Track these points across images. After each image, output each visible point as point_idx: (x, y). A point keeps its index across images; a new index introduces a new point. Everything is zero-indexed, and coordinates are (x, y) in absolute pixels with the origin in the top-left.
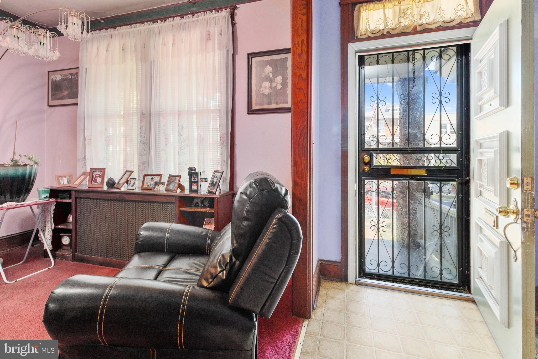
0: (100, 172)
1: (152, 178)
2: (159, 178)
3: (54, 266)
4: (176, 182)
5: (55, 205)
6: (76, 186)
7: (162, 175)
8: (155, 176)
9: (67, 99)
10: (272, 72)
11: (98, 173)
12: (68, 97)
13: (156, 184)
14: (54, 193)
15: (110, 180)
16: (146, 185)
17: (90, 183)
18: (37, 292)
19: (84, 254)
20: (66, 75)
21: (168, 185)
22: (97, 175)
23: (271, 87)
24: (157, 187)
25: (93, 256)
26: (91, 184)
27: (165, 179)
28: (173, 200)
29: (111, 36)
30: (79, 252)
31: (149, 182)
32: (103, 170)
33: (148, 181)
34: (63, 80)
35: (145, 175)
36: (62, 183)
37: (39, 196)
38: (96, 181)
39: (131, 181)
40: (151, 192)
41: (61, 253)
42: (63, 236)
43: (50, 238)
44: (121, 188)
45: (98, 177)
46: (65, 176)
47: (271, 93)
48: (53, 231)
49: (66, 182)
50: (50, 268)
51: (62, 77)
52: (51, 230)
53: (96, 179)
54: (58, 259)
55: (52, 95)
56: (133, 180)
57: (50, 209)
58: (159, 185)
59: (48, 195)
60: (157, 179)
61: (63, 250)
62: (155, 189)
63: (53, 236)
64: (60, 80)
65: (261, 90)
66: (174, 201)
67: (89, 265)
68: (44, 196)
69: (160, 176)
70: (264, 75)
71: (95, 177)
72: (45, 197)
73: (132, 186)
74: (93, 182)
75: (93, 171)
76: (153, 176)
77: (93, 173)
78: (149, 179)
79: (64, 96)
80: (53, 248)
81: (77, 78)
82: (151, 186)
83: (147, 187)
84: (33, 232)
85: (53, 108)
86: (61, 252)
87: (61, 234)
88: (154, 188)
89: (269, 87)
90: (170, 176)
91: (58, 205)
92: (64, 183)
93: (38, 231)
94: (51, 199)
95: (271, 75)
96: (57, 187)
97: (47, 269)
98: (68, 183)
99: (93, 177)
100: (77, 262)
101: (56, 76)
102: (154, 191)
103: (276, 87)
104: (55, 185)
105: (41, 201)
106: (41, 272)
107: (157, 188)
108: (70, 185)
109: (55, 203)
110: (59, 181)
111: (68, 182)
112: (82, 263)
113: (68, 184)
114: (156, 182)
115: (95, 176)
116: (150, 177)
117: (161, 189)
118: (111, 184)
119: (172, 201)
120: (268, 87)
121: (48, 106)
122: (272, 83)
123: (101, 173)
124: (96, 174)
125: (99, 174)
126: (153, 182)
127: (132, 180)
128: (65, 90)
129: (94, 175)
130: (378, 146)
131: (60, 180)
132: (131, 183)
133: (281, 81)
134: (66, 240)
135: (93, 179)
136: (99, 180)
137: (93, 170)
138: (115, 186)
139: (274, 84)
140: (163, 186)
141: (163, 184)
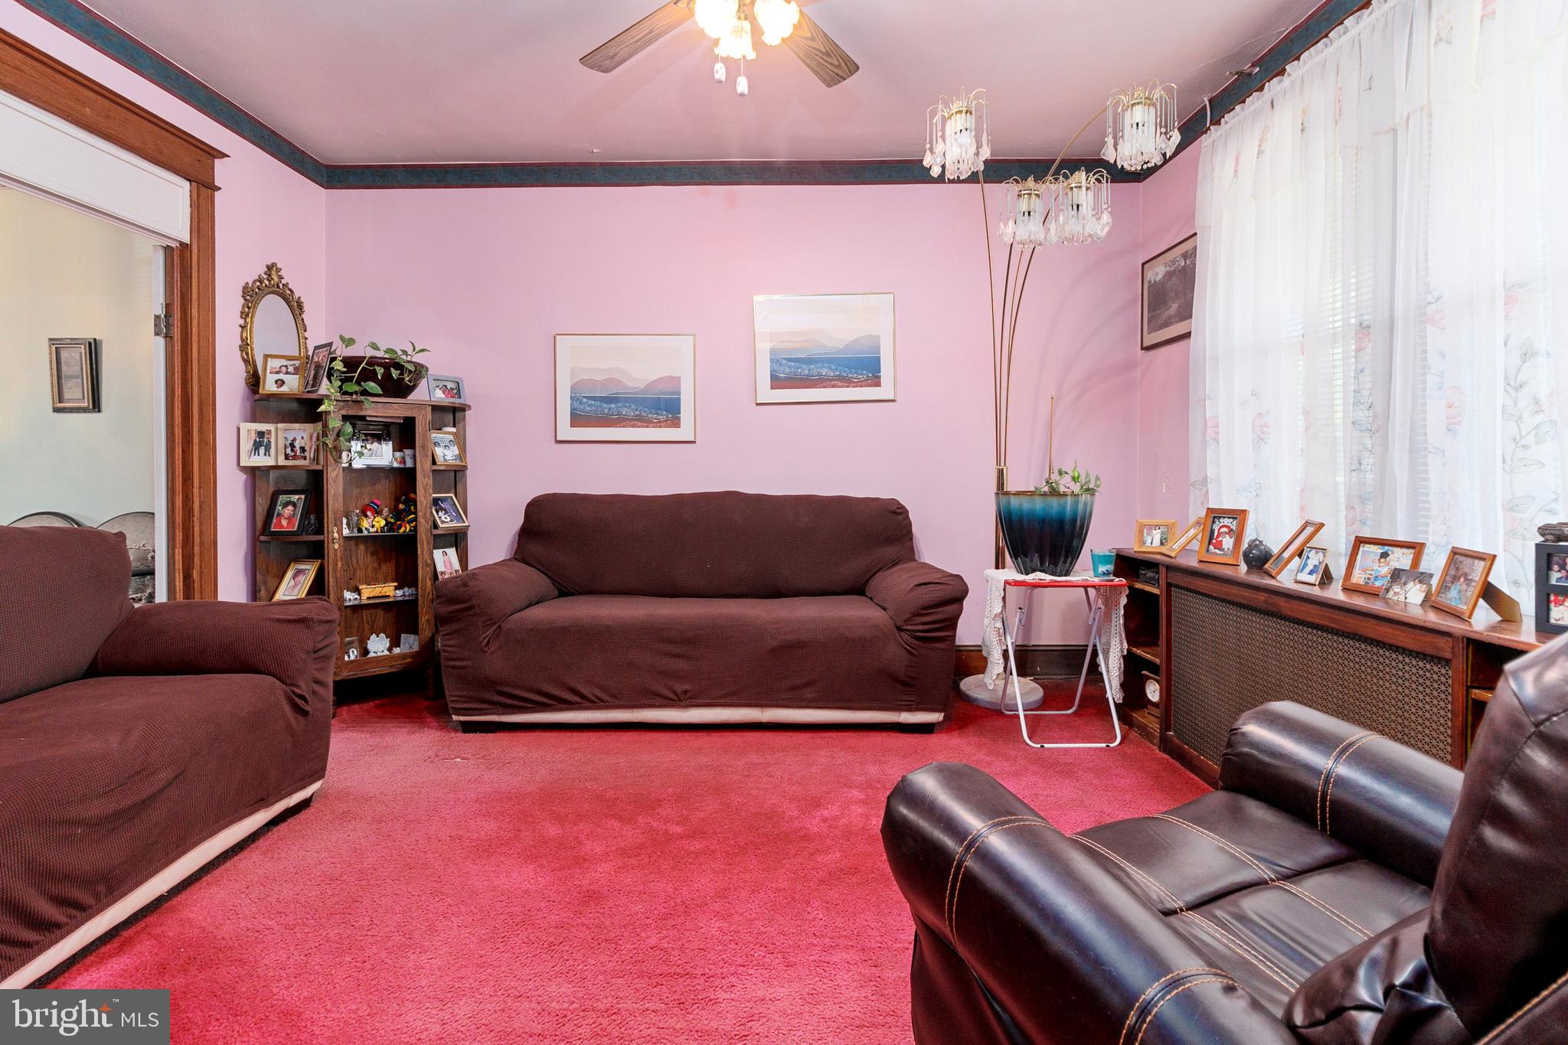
0: (1231, 520)
1: (1384, 555)
2: (1411, 556)
3: (1120, 744)
4: (1471, 580)
5: (1127, 596)
6: (1173, 554)
7: (1422, 546)
8: (1395, 549)
9: (1177, 322)
11: (1227, 521)
12: (1178, 318)
13: (1396, 575)
14: (1127, 565)
15: (1255, 544)
16: (1358, 577)
17: (1205, 549)
18: (1061, 788)
19: (1186, 744)
20: (1174, 261)
21: (1444, 587)
22: (1224, 530)
24: (1396, 588)
25: (1203, 755)
26: (1208, 551)
27: (1434, 562)
28: (1445, 647)
29: (1272, 102)
30: (1175, 731)
31: (1371, 567)
32: (1240, 515)
33: (1369, 563)
34: (1169, 275)
35: (1360, 541)
36: (1148, 543)
37: (1095, 570)
38: (1219, 546)
39: (1308, 557)
40: (1376, 606)
41: (1140, 719)
42: (1148, 678)
43: (1117, 674)
44: (1279, 573)
45: (1227, 536)
46: (1157, 526)
48: (1124, 657)
49: (1157, 542)
50: (1110, 745)
51: (1168, 269)
52: (1120, 654)
53: (1220, 539)
54: (1136, 732)
55: (1149, 321)
56: (1317, 553)
57: (1119, 603)
58: (1405, 584)
59: (1111, 567)
60: (1401, 559)
61: (1148, 713)
62: (1390, 595)
63: (1124, 671)
64: (1163, 277)
66: (1448, 655)
67: (1192, 775)
68: (1102, 569)
69: (1417, 548)
71: (1219, 534)
72: (1104, 573)
73: (1311, 573)
74: (1211, 547)
75: (1215, 517)
76: (1386, 548)
77: (1214, 522)
78: (1372, 557)
79: (1170, 317)
80: (1124, 699)
82: (1378, 584)
83: (1362, 582)
84: (1086, 650)
85: (1152, 353)
86: (1144, 717)
87: (1144, 672)
88: (1387, 590)
90: (1455, 553)
91: (1135, 595)
92: (1152, 543)
93: (1095, 654)
94: (1117, 579)
96: (1135, 552)
97: (1104, 745)
98: (1162, 544)
99: (1212, 532)
100: (1169, 757)
101: (1156, 270)
102: (1385, 602)
104: (1131, 545)
105: (1096, 580)
106: (1089, 748)
107: (1397, 593)
108: (1164, 550)
109: (1127, 592)
110: (1143, 535)
111: (1161, 541)
112: (1180, 765)
113: (1162, 547)
114: (1396, 569)
115: (1219, 530)
116: (1378, 550)
117: (1410, 599)
118: (1259, 560)
119: (1440, 654)
121: (1143, 348)
123: (1234, 525)
124: (1222, 524)
125: (1230, 525)
126: (1385, 570)
127: (1312, 554)
128: (1173, 302)
129: (1216, 528)
131: (1145, 534)
132: (1309, 561)
134: (1153, 691)
135: (1211, 539)
136: (1228, 543)
137: (1215, 514)
138: (1266, 566)
140: (1419, 586)
141: (1420, 582)
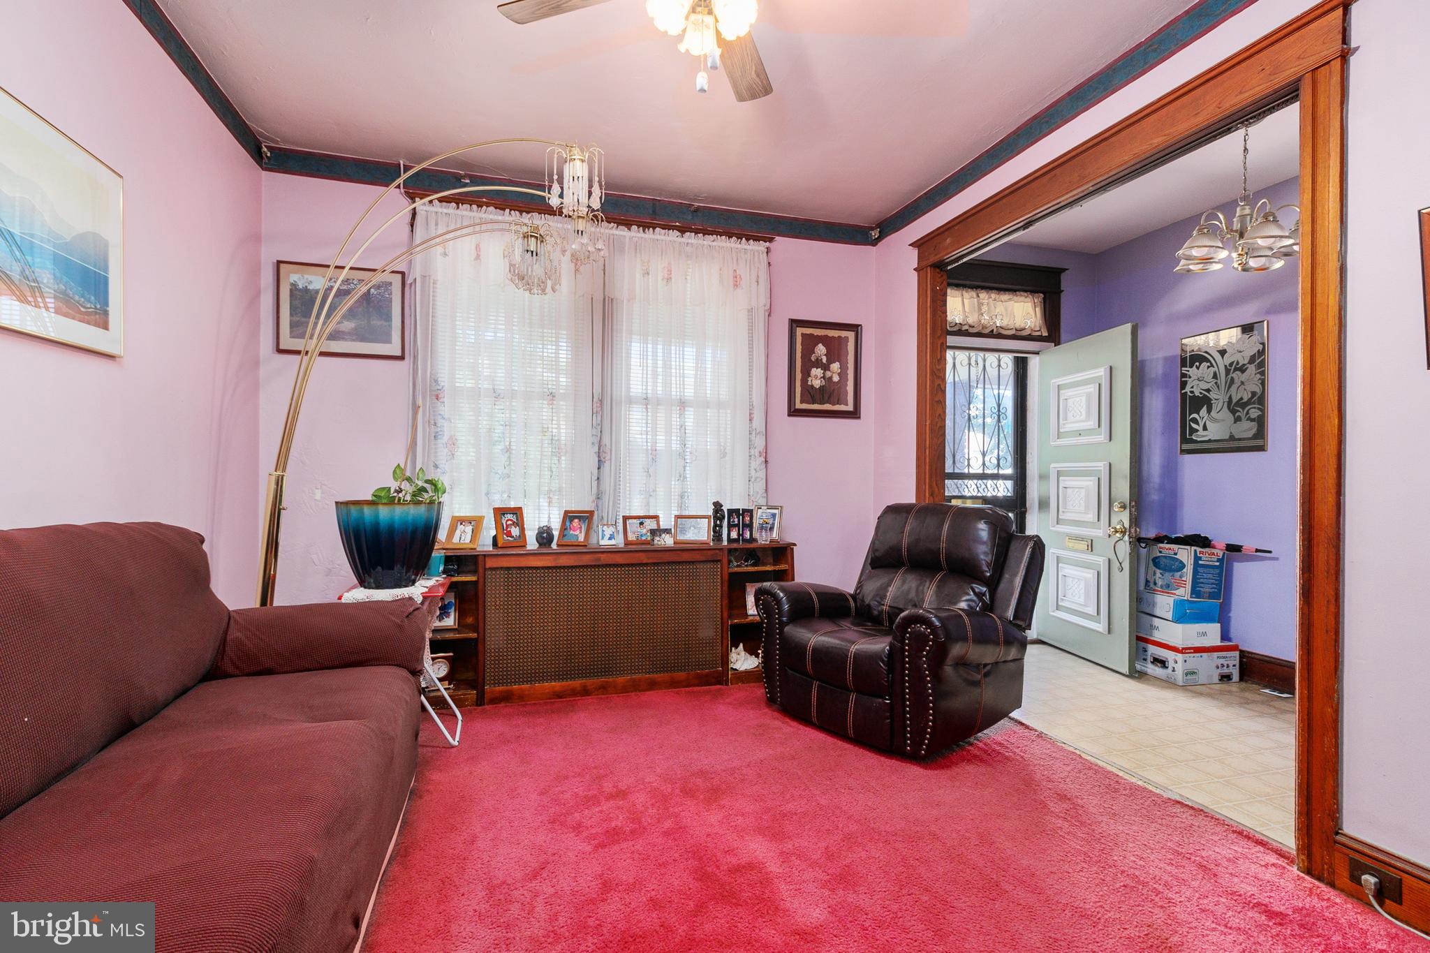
0: (512, 515)
1: (641, 524)
4: (700, 528)
7: (658, 516)
8: (646, 520)
10: (825, 355)
11: (509, 516)
12: (355, 336)
13: (653, 532)
15: (544, 529)
20: (345, 281)
21: (679, 533)
22: (510, 522)
23: (824, 377)
24: (656, 538)
26: (503, 539)
31: (638, 530)
35: (626, 518)
37: (435, 571)
38: (509, 534)
39: (603, 530)
40: (648, 547)
45: (513, 526)
47: (823, 386)
53: (509, 529)
55: (294, 324)
56: (608, 527)
58: (659, 535)
60: (651, 524)
62: (655, 541)
65: (810, 379)
66: (719, 559)
68: (440, 569)
69: (656, 518)
70: (813, 358)
71: (507, 526)
72: (440, 573)
73: (610, 539)
74: (504, 536)
76: (641, 520)
78: (636, 525)
81: (390, 294)
82: (645, 537)
83: (634, 539)
88: (652, 540)
89: (821, 378)
90: (675, 516)
95: (824, 359)
99: (502, 525)
101: (307, 277)
102: (653, 545)
103: (831, 378)
107: (658, 540)
114: (651, 529)
115: (506, 523)
116: (637, 522)
117: (666, 540)
118: (547, 538)
119: (716, 559)
120: (819, 377)
121: (278, 349)
122: (825, 371)
123: (515, 518)
124: (507, 519)
125: (512, 518)
126: (645, 531)
127: (605, 528)
129: (503, 521)
130: (954, 470)
132: (605, 533)
133: (839, 371)
135: (503, 530)
136: (513, 531)
139: (828, 374)
140: (668, 535)
141: (667, 533)
